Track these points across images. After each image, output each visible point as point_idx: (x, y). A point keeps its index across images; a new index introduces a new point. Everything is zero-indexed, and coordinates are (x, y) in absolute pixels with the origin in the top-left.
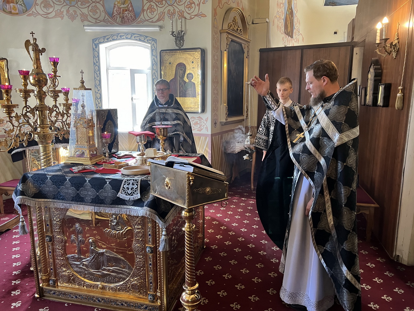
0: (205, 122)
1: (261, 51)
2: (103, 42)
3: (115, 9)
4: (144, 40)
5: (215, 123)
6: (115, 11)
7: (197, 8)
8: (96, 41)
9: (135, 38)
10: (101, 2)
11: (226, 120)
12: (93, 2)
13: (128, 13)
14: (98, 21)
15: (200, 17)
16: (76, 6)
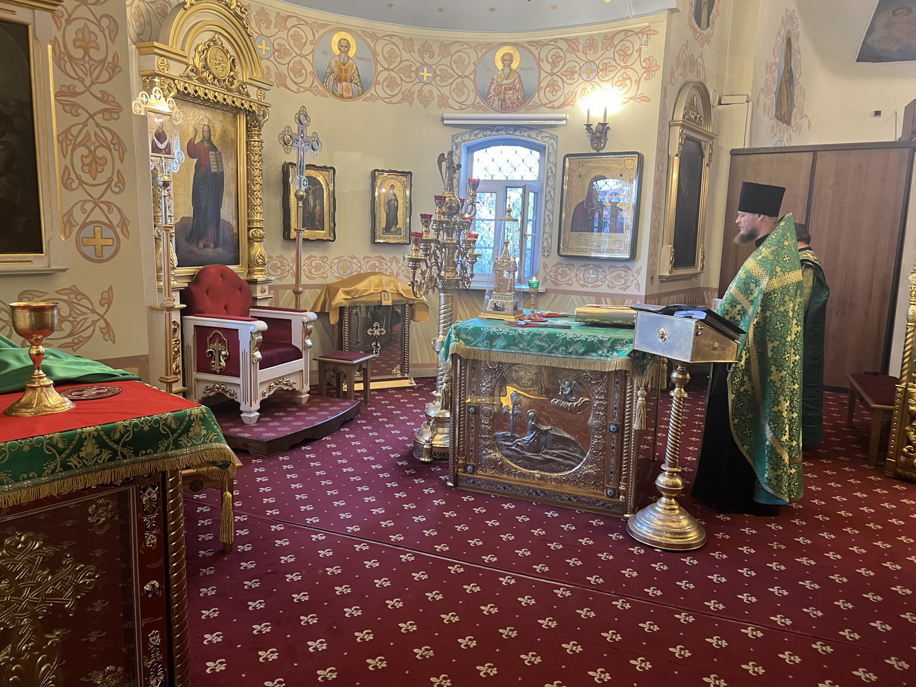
0: (636, 275)
1: (734, 153)
2: (469, 140)
3: (493, 87)
4: (537, 136)
5: (652, 278)
6: (492, 90)
7: (635, 86)
8: (457, 138)
9: (520, 133)
10: (472, 77)
11: (670, 272)
12: (459, 76)
13: (513, 93)
14: (464, 107)
15: (640, 101)
16: (433, 83)
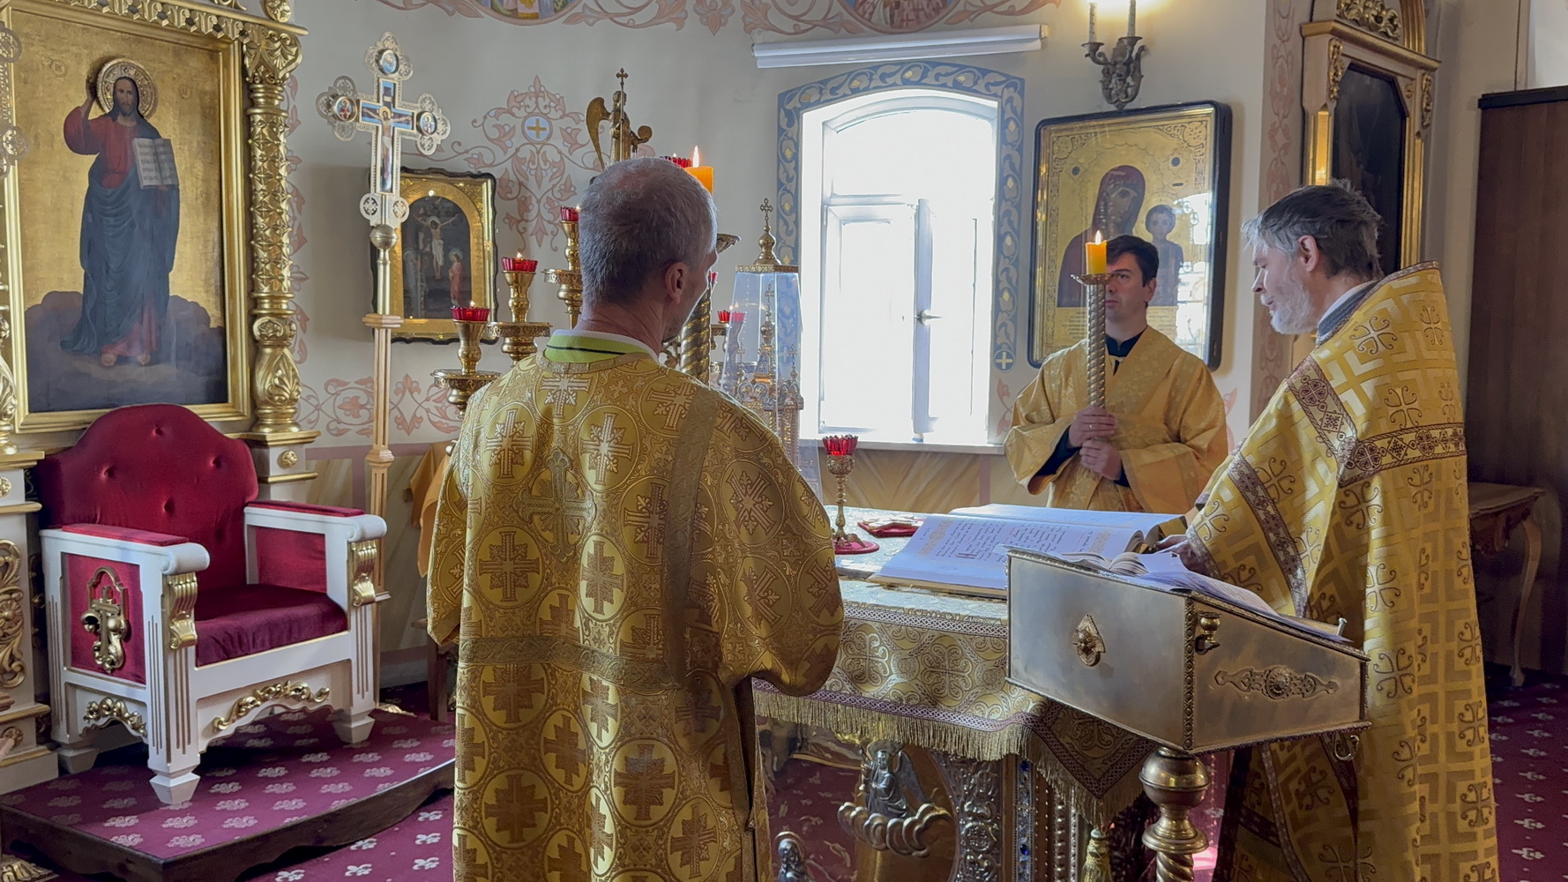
1: (1489, 104)
2: (819, 103)
4: (975, 83)
8: (790, 99)
9: (937, 79)
14: (803, 26)
